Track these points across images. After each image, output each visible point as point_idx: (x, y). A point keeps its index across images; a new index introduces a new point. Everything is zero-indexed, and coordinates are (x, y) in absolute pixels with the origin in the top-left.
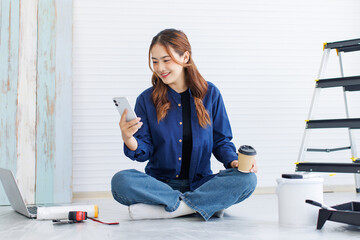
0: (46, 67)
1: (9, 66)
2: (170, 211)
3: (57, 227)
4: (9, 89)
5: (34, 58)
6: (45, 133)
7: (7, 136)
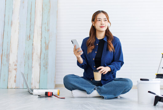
0: (45, 29)
1: (30, 29)
2: (88, 94)
3: (39, 98)
4: (30, 39)
5: (41, 26)
6: (44, 58)
7: (28, 59)
